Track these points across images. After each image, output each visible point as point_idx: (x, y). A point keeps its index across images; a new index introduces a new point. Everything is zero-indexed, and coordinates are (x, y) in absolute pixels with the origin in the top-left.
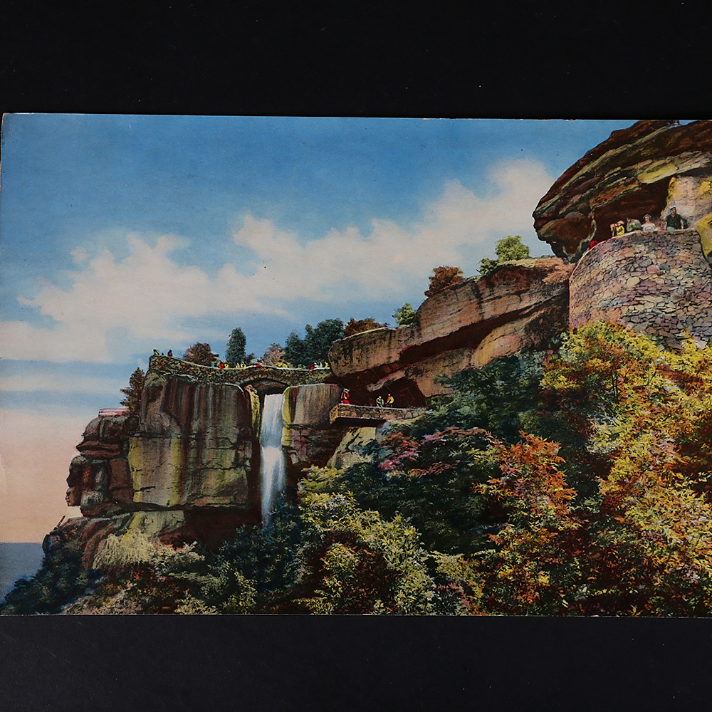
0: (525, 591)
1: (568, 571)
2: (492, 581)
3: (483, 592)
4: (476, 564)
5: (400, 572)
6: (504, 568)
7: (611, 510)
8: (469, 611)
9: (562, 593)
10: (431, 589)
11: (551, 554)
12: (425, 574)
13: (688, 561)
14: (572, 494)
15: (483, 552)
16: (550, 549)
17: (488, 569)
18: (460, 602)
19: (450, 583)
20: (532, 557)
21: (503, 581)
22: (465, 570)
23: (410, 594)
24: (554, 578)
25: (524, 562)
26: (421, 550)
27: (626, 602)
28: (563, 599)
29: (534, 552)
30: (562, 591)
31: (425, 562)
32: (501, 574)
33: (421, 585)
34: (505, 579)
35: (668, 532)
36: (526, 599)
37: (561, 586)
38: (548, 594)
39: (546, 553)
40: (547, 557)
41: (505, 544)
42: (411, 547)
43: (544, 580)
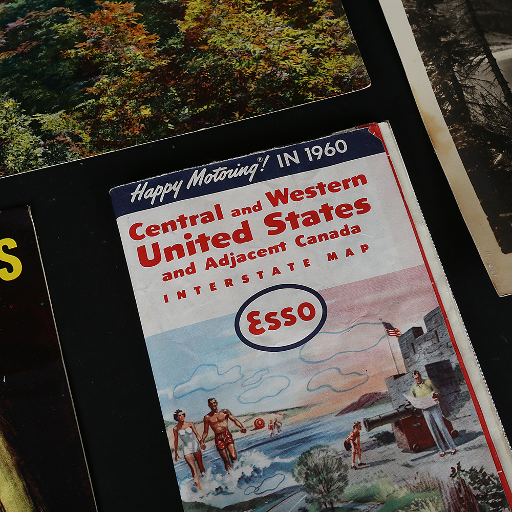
0: (130, 125)
1: (167, 100)
2: (97, 125)
3: (90, 136)
4: (79, 115)
5: (6, 139)
6: (105, 112)
7: (193, 42)
8: (80, 155)
9: (166, 119)
10: (40, 146)
11: (148, 90)
12: (32, 135)
13: (275, 64)
14: (155, 38)
15: (83, 104)
16: (146, 86)
17: (92, 118)
18: (69, 150)
19: (57, 136)
20: (131, 97)
21: (108, 122)
22: (69, 122)
23: (20, 155)
24: (155, 109)
25: (124, 103)
26: (23, 116)
27: (227, 111)
28: (168, 123)
29: (131, 92)
30: (165, 117)
31: (29, 125)
32: (104, 118)
33: (29, 145)
34: (109, 121)
35: (250, 47)
36: (133, 132)
37: (163, 113)
38: (152, 124)
39: (143, 90)
40: (144, 93)
41: (103, 92)
42: (13, 116)
43: (146, 112)
